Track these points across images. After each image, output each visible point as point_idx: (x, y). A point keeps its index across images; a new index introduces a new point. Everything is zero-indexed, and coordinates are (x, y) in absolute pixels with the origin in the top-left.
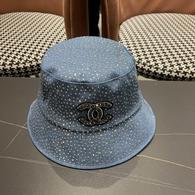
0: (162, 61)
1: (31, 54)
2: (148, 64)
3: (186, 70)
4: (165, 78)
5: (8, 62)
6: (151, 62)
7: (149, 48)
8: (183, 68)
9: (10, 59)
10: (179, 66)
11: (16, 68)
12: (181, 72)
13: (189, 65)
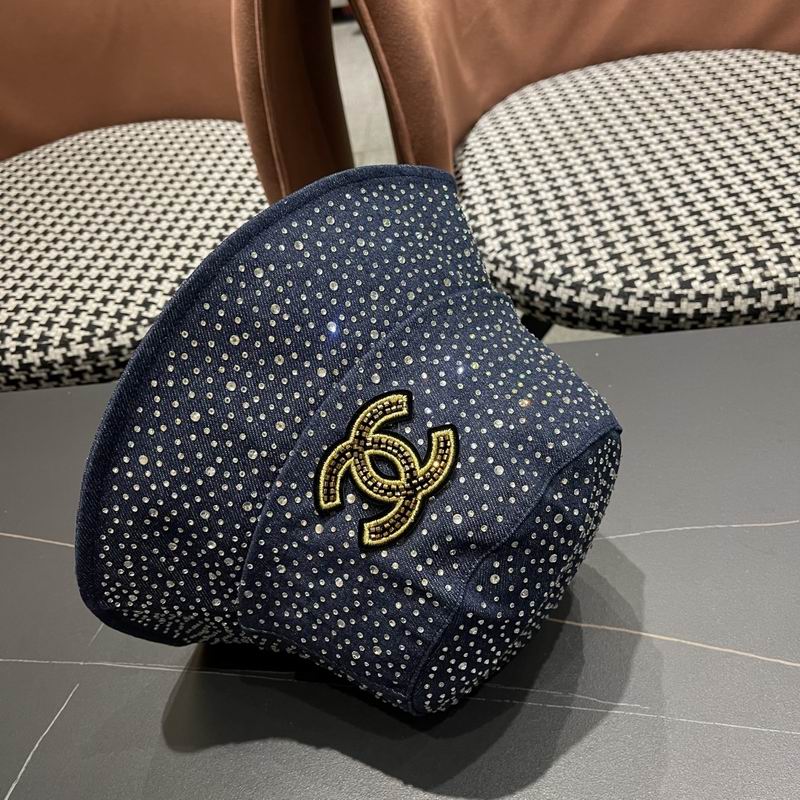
0: (615, 261)
1: (153, 291)
2: (568, 279)
3: (705, 289)
4: (636, 324)
5: (78, 334)
6: (576, 270)
7: (571, 217)
8: (694, 279)
9: (84, 320)
10: (678, 274)
11: (106, 349)
12: (686, 296)
13: (715, 266)
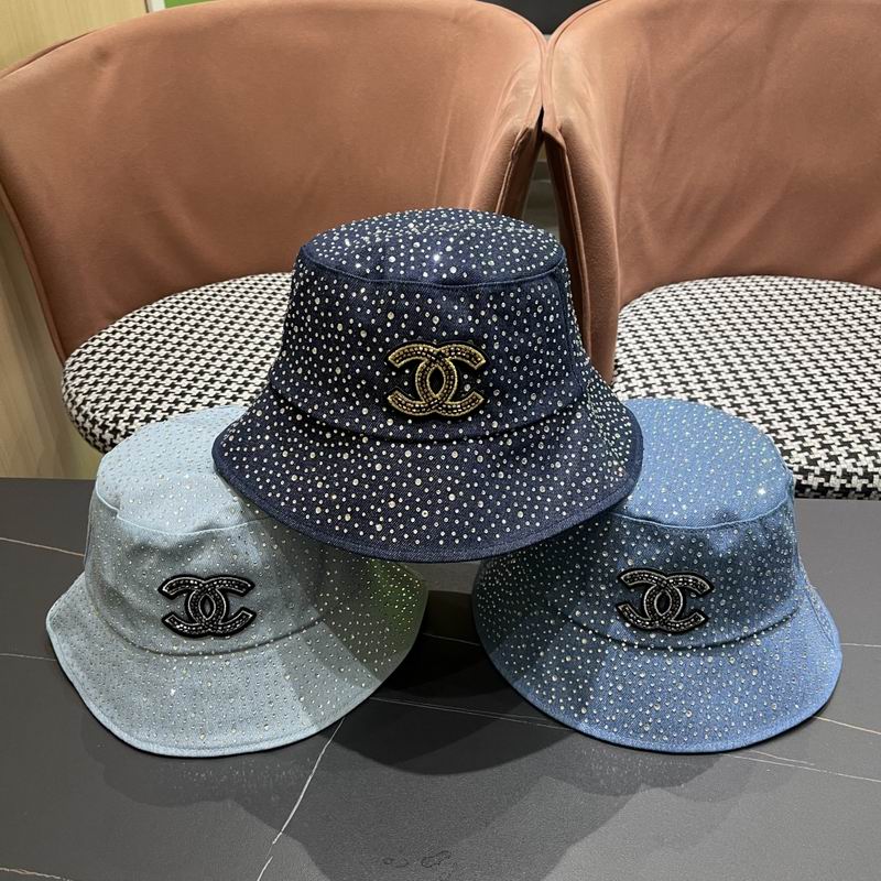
3: (828, 467)
7: (714, 398)
8: (820, 459)
10: (806, 454)
12: (813, 471)
13: (836, 451)
